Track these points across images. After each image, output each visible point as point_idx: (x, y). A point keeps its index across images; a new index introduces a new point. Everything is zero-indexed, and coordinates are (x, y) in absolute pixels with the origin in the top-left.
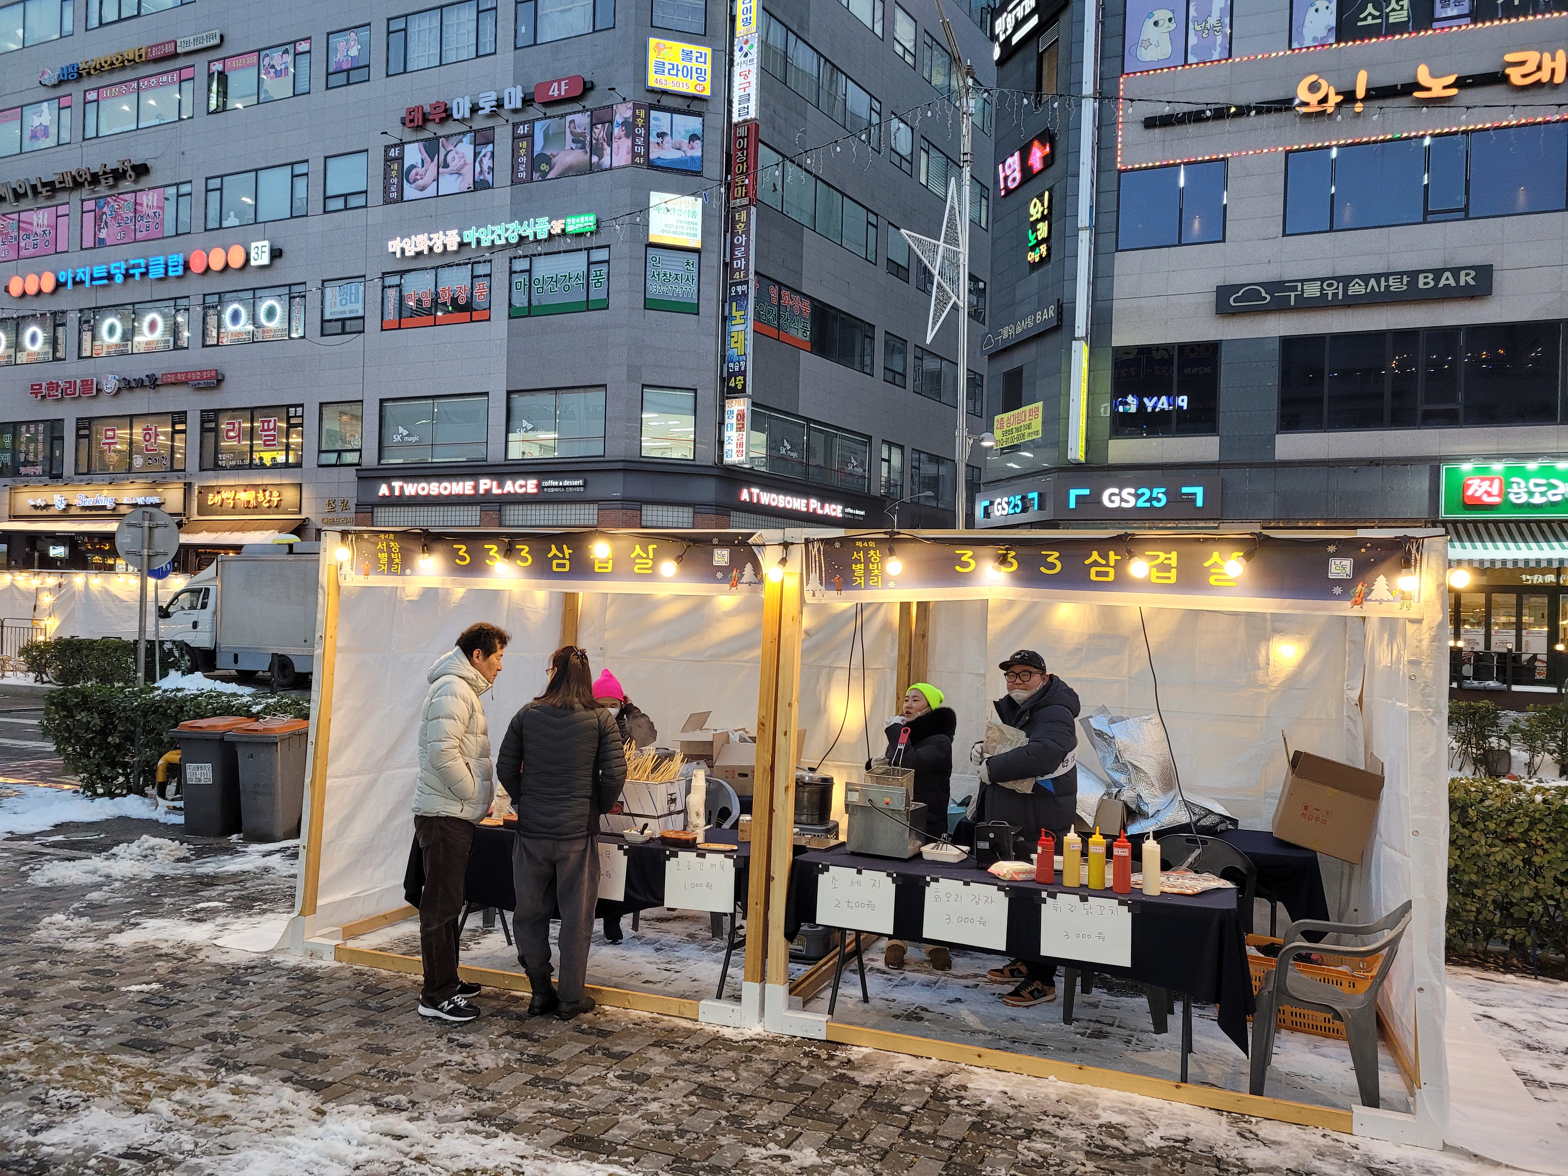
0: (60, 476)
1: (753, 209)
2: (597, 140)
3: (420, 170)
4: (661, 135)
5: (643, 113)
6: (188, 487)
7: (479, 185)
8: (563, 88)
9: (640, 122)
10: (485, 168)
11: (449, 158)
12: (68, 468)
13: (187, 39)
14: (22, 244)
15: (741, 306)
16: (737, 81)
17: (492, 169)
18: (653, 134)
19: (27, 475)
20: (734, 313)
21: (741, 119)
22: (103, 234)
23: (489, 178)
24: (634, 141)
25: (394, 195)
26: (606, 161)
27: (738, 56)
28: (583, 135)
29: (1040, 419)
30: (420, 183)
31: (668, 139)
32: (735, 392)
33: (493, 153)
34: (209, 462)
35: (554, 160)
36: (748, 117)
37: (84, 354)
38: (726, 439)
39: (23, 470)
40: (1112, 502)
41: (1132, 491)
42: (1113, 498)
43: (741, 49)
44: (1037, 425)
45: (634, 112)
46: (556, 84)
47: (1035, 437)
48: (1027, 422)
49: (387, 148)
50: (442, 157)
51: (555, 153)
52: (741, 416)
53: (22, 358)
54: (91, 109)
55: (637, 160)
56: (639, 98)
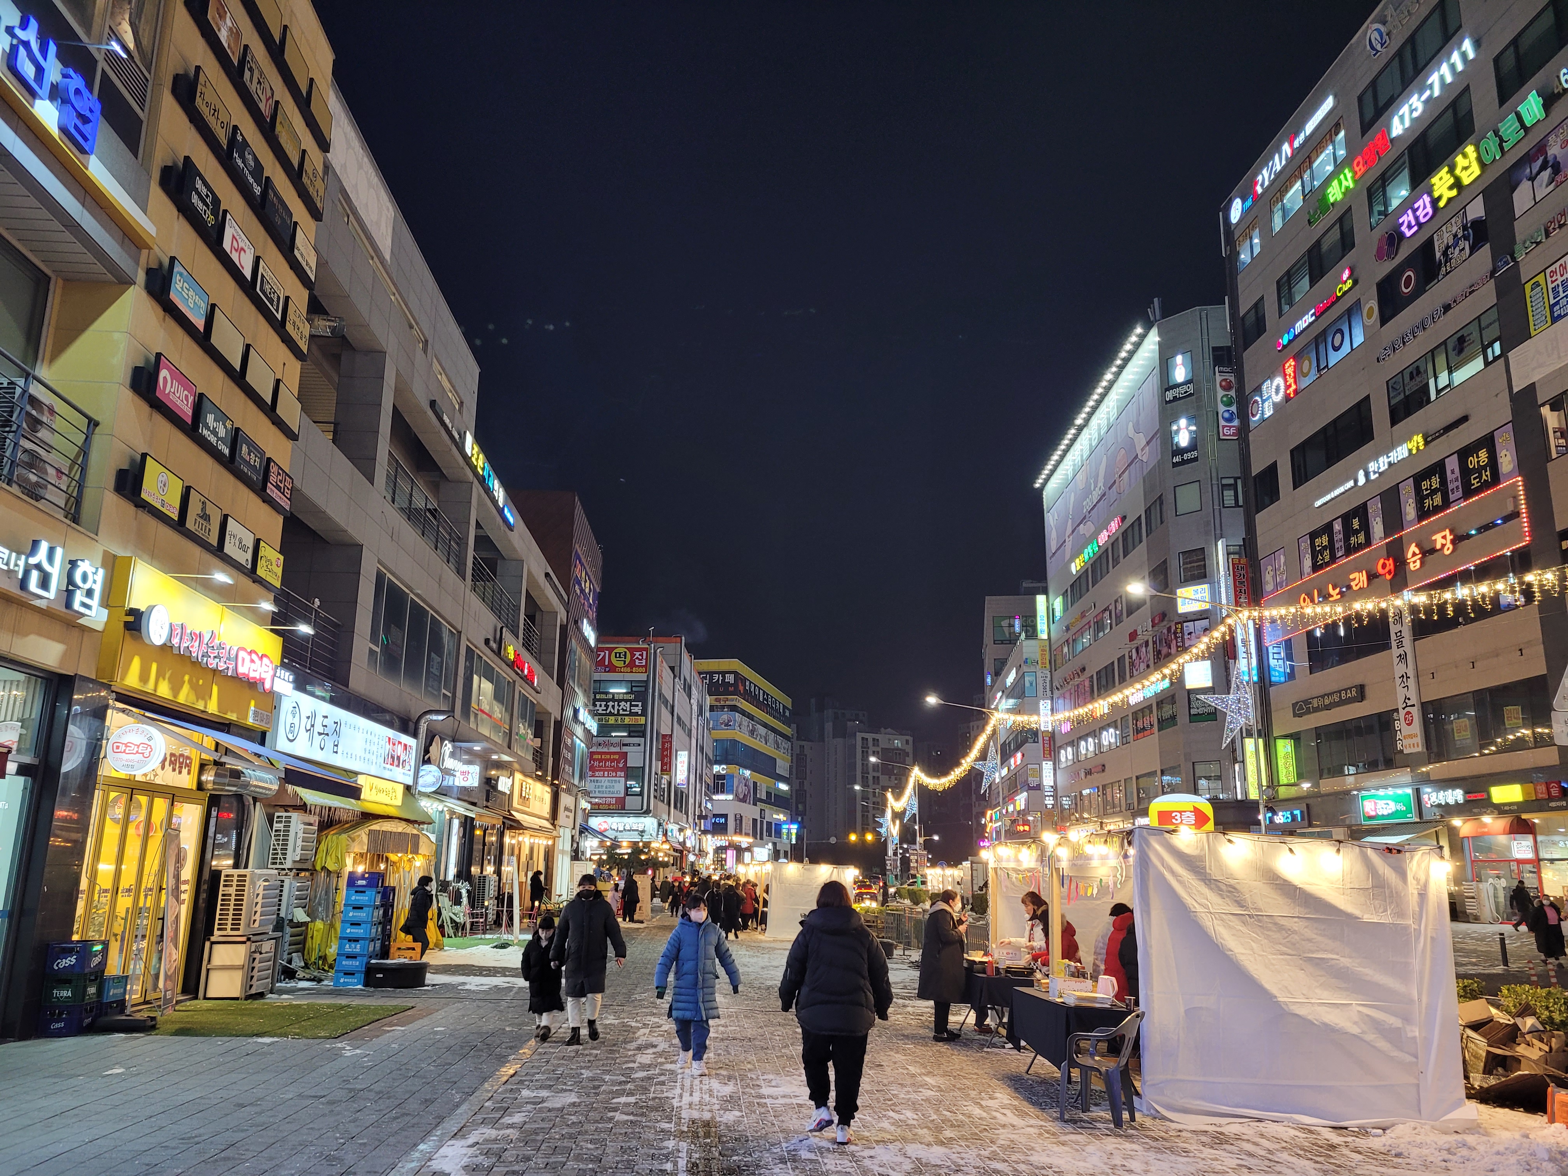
3: (1135, 661)
4: (1190, 634)
5: (1179, 626)
7: (1148, 666)
9: (1179, 631)
10: (1149, 659)
18: (1186, 634)
23: (1150, 663)
24: (1177, 640)
25: (1132, 674)
26: (1172, 651)
30: (1137, 667)
31: (1193, 634)
35: (1162, 652)
38: (1237, 786)
45: (1176, 627)
49: (1129, 653)
50: (1139, 654)
55: (1179, 649)
56: (1177, 620)
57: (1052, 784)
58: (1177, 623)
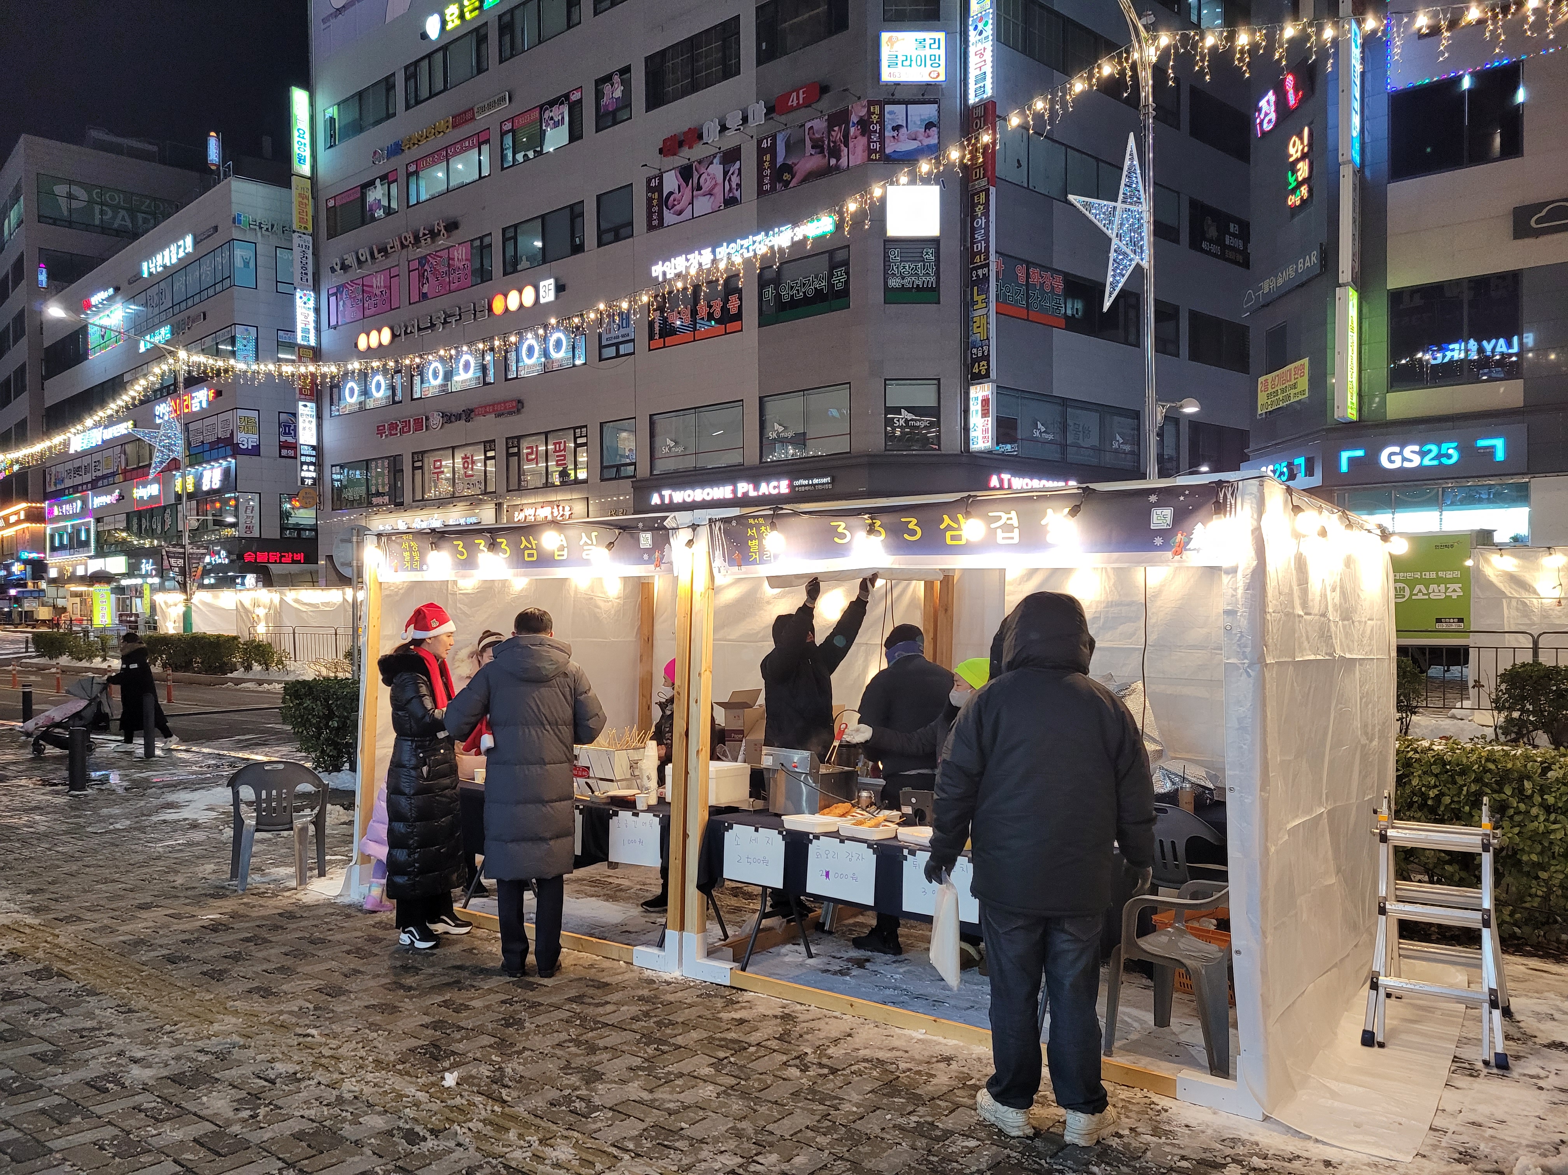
0: (402, 504)
1: (993, 190)
2: (834, 142)
3: (677, 196)
4: (896, 128)
5: (877, 108)
6: (499, 506)
7: (731, 202)
8: (801, 96)
9: (875, 118)
10: (734, 186)
11: (702, 180)
12: (407, 498)
13: (481, 105)
14: (366, 305)
15: (983, 290)
16: (973, 60)
17: (739, 186)
18: (889, 127)
19: (377, 505)
20: (976, 298)
21: (977, 100)
22: (425, 290)
23: (737, 194)
24: (869, 138)
25: (655, 223)
26: (844, 162)
27: (973, 35)
28: (821, 140)
29: (1306, 377)
30: (678, 208)
31: (903, 130)
32: (979, 378)
33: (740, 169)
34: (514, 485)
35: (796, 168)
36: (985, 96)
37: (415, 397)
38: (971, 426)
39: (375, 500)
40: (1392, 462)
41: (1416, 448)
42: (1393, 458)
43: (976, 28)
44: (1303, 383)
45: (869, 109)
46: (795, 94)
47: (1301, 397)
48: (1293, 382)
49: (649, 181)
50: (695, 181)
51: (796, 161)
52: (985, 402)
53: (370, 404)
54: (413, 180)
55: (873, 156)
56: (872, 95)
57: (314, 442)
58: (871, 103)
